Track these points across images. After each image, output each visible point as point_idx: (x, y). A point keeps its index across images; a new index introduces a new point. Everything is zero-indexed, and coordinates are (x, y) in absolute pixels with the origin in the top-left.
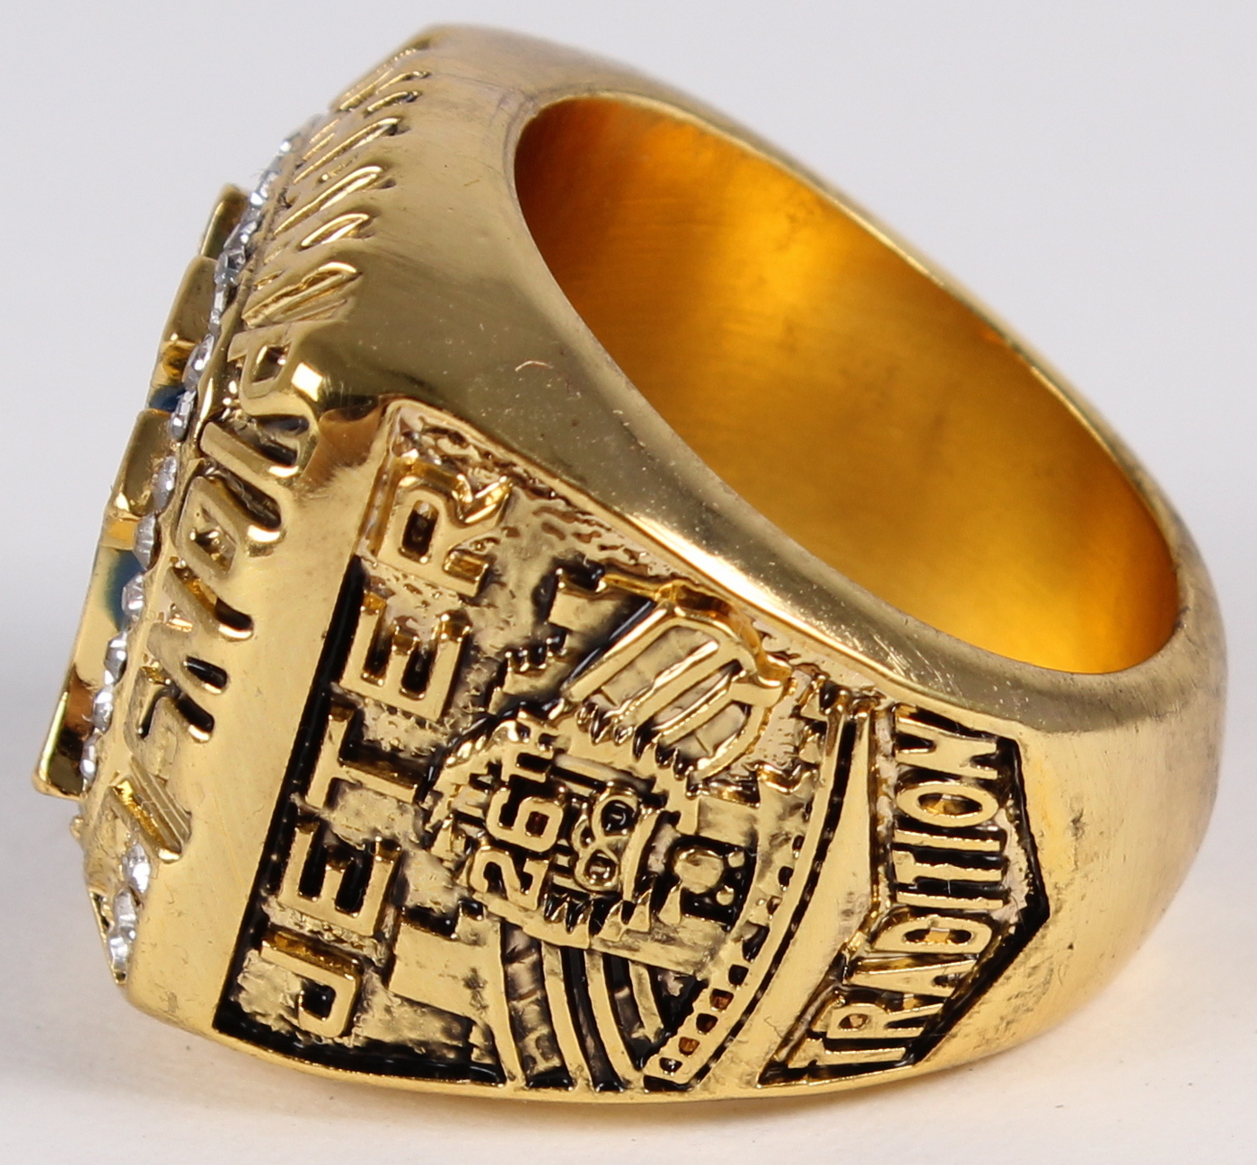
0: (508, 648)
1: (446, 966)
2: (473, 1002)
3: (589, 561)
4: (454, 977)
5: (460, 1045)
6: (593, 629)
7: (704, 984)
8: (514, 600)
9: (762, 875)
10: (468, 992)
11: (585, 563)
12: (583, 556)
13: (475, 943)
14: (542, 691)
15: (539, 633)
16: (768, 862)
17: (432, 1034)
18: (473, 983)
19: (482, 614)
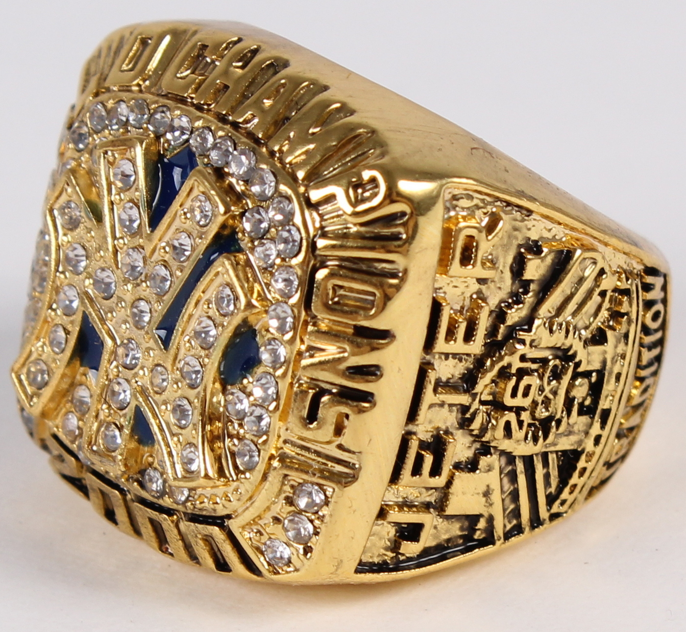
0: (502, 301)
1: (475, 489)
2: (486, 504)
3: (532, 241)
4: (478, 494)
5: (467, 533)
6: (544, 275)
7: (583, 451)
8: (503, 275)
9: (608, 381)
10: (484, 499)
11: (530, 243)
12: (529, 239)
13: (489, 470)
14: (524, 317)
15: (514, 288)
16: (610, 373)
17: (454, 533)
18: (487, 494)
19: (488, 288)
